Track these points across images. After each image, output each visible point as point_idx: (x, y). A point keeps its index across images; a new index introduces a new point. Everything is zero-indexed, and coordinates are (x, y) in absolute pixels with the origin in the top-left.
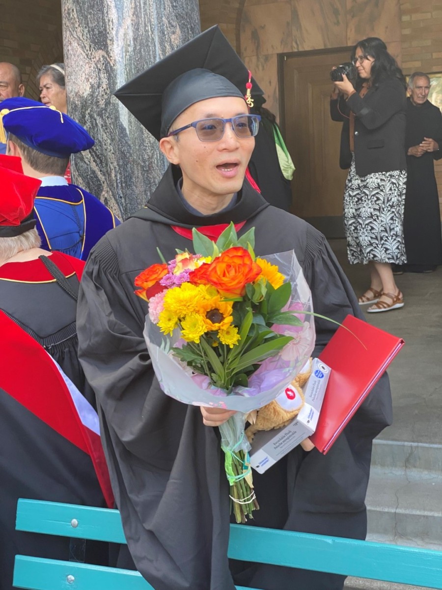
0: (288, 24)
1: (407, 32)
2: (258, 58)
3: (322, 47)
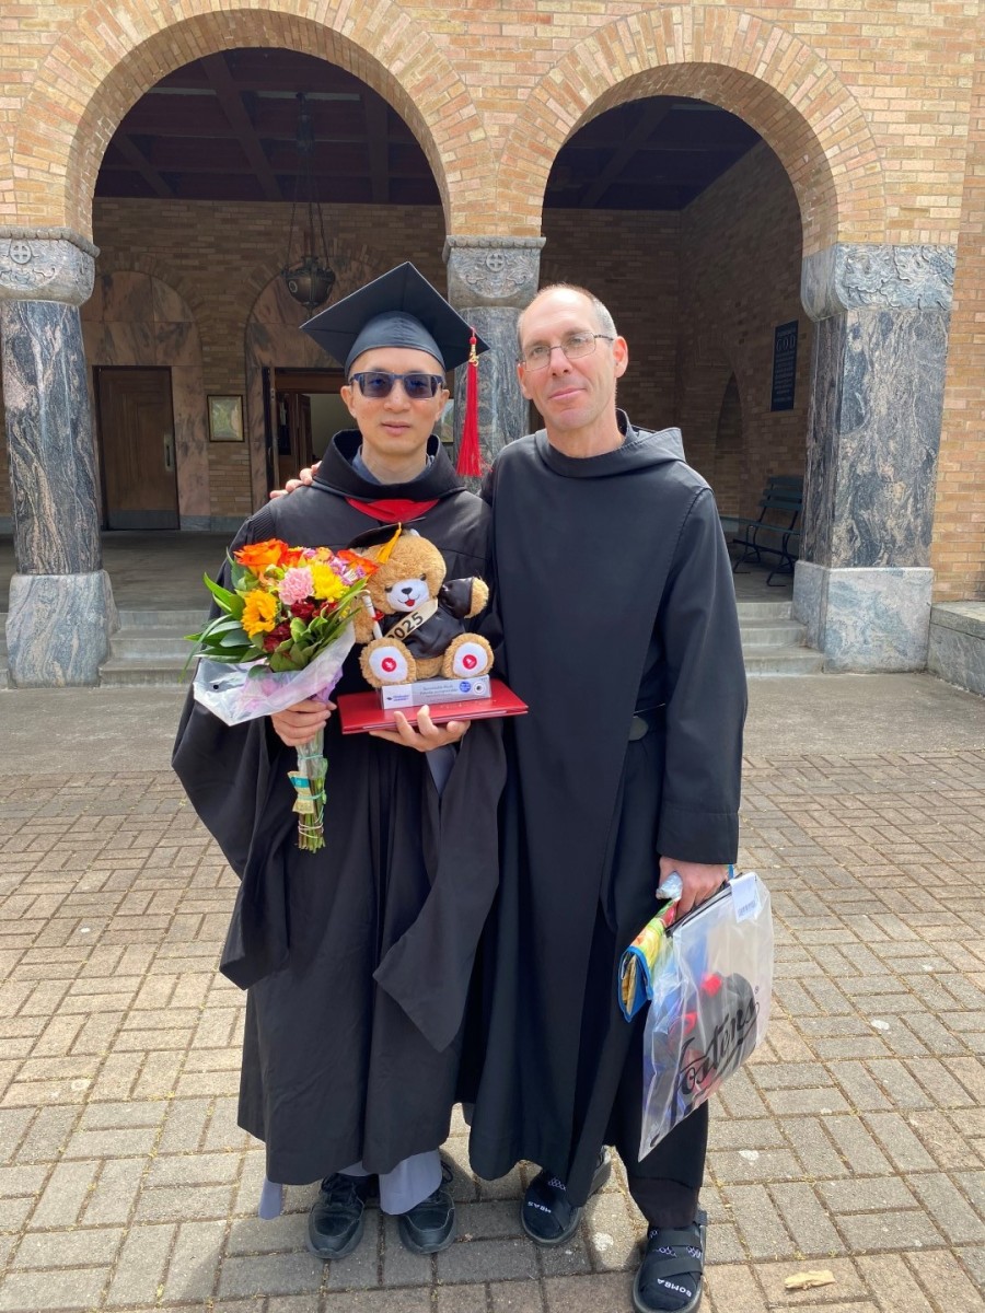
0: (102, 341)
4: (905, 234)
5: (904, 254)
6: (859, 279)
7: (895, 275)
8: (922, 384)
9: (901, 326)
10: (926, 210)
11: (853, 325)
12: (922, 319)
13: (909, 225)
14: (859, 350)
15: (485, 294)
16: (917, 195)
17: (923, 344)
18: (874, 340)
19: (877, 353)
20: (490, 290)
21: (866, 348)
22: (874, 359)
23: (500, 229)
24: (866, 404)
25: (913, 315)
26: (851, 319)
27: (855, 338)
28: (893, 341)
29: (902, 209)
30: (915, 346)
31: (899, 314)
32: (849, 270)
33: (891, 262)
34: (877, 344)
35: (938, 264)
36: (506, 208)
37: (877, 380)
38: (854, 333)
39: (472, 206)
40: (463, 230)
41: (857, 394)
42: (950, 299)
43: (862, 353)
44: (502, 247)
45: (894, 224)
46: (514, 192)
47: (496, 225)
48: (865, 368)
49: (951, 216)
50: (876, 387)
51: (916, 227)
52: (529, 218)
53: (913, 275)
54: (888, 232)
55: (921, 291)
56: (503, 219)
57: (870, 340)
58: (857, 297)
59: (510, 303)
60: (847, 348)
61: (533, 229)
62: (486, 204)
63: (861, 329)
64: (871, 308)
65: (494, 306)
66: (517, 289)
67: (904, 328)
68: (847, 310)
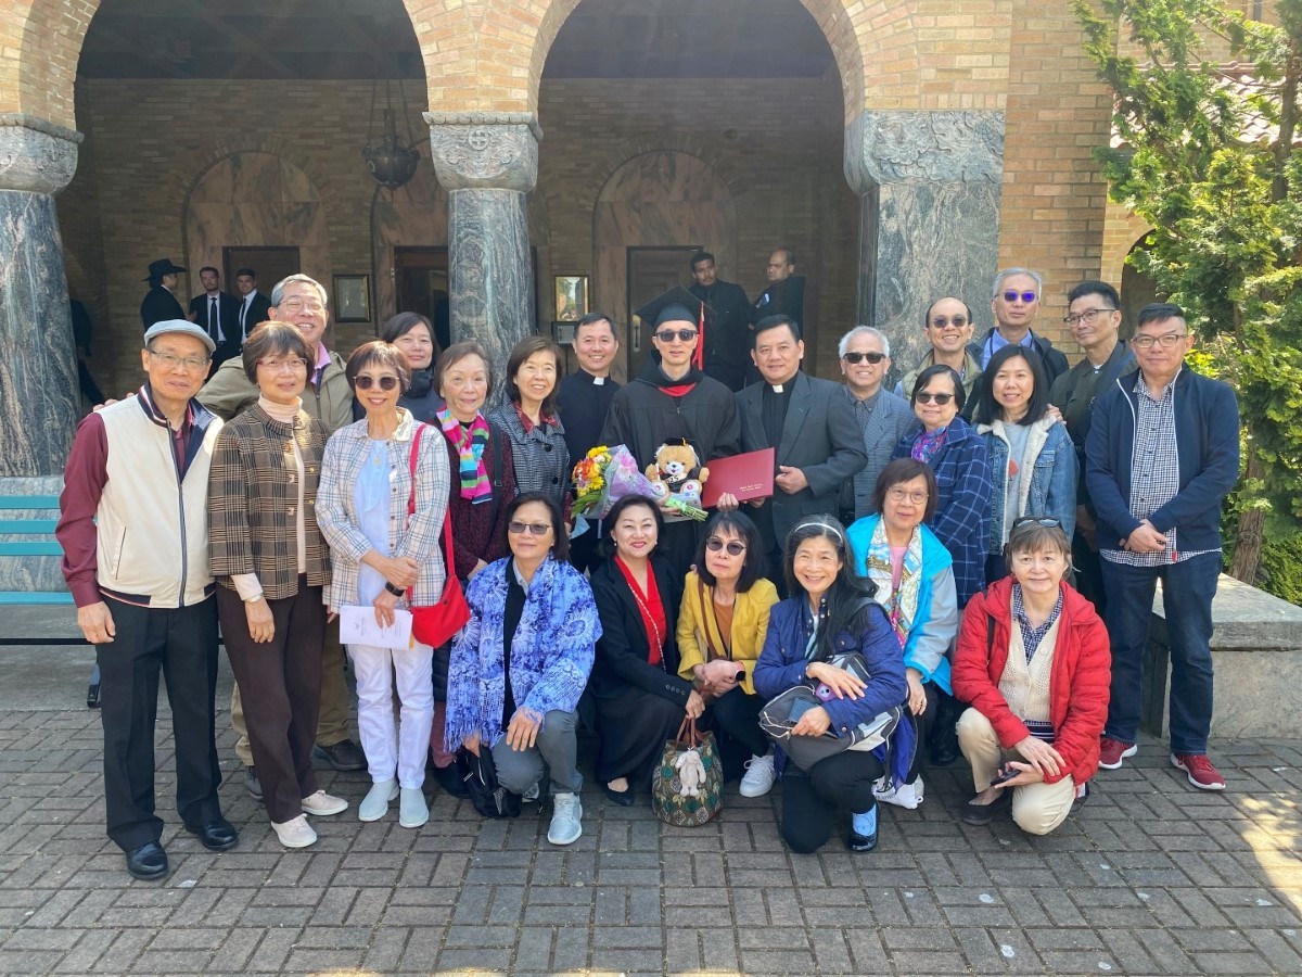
0: (231, 222)
1: (334, 239)
2: (204, 249)
3: (261, 244)
4: (943, 98)
5: (943, 121)
6: (891, 150)
7: (934, 144)
8: (970, 266)
9: (943, 202)
10: (967, 71)
11: (887, 201)
12: (967, 194)
13: (948, 88)
14: (894, 230)
15: (468, 176)
16: (956, 54)
17: (970, 222)
18: (911, 218)
19: (916, 233)
20: (474, 170)
21: (903, 228)
22: (912, 239)
23: (482, 104)
24: (904, 289)
25: (957, 189)
26: (885, 195)
27: (888, 216)
28: (934, 219)
29: (939, 70)
30: (961, 224)
31: (940, 189)
32: (880, 140)
33: (928, 130)
34: (915, 223)
35: (984, 131)
36: (487, 81)
37: (916, 263)
38: (888, 210)
39: (450, 79)
40: (442, 105)
42: (1000, 170)
43: (898, 232)
44: (484, 123)
45: (931, 87)
46: (497, 63)
47: (477, 99)
48: (902, 250)
49: (997, 77)
50: (916, 271)
51: (956, 90)
52: (514, 91)
53: (955, 145)
54: (923, 96)
55: (964, 161)
56: (485, 93)
58: (890, 171)
59: (497, 183)
60: (880, 228)
61: (518, 103)
62: (466, 77)
63: (896, 206)
64: (907, 181)
65: (481, 186)
66: (504, 169)
67: (946, 204)
68: (879, 185)
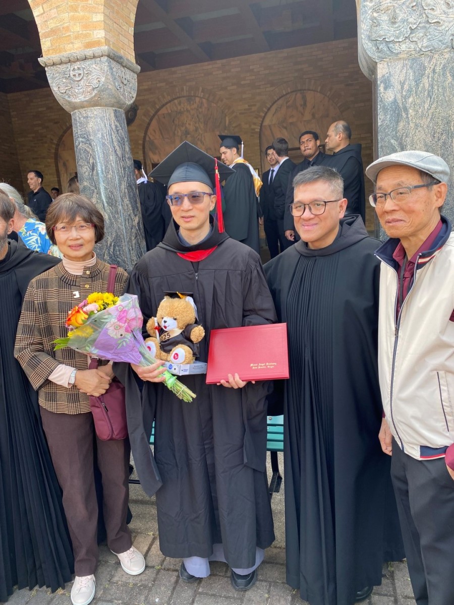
6: (386, 30)
7: (424, 19)
9: (434, 71)
11: (383, 76)
14: (391, 99)
15: (73, 100)
18: (406, 87)
19: (411, 100)
20: (76, 95)
21: (399, 96)
22: (408, 106)
23: (76, 46)
25: (447, 56)
26: (382, 70)
27: (385, 89)
28: (427, 85)
30: (452, 86)
31: (431, 58)
32: (375, 23)
33: (418, 7)
34: (410, 91)
36: (77, 28)
37: (412, 125)
38: (385, 84)
39: (53, 32)
40: (51, 52)
41: (392, 141)
43: (395, 101)
44: (78, 60)
46: (82, 14)
47: (72, 43)
48: (399, 115)
52: (95, 32)
53: (443, 17)
56: (76, 38)
57: (402, 88)
58: (385, 49)
59: (94, 103)
60: (379, 99)
61: (99, 41)
62: (63, 28)
63: (392, 79)
64: (400, 56)
65: (84, 107)
66: (96, 92)
67: (437, 71)
68: (376, 63)
